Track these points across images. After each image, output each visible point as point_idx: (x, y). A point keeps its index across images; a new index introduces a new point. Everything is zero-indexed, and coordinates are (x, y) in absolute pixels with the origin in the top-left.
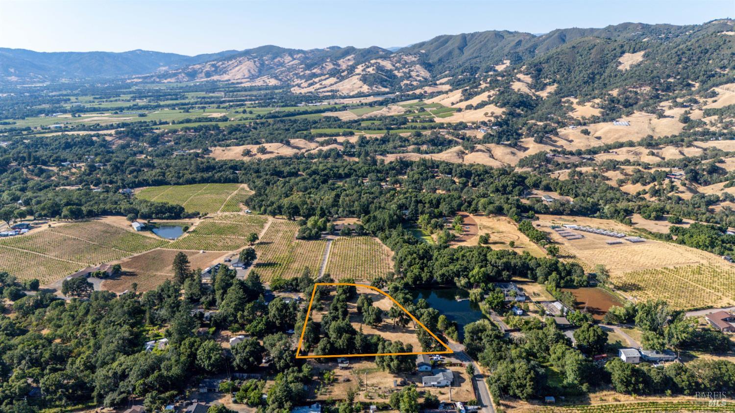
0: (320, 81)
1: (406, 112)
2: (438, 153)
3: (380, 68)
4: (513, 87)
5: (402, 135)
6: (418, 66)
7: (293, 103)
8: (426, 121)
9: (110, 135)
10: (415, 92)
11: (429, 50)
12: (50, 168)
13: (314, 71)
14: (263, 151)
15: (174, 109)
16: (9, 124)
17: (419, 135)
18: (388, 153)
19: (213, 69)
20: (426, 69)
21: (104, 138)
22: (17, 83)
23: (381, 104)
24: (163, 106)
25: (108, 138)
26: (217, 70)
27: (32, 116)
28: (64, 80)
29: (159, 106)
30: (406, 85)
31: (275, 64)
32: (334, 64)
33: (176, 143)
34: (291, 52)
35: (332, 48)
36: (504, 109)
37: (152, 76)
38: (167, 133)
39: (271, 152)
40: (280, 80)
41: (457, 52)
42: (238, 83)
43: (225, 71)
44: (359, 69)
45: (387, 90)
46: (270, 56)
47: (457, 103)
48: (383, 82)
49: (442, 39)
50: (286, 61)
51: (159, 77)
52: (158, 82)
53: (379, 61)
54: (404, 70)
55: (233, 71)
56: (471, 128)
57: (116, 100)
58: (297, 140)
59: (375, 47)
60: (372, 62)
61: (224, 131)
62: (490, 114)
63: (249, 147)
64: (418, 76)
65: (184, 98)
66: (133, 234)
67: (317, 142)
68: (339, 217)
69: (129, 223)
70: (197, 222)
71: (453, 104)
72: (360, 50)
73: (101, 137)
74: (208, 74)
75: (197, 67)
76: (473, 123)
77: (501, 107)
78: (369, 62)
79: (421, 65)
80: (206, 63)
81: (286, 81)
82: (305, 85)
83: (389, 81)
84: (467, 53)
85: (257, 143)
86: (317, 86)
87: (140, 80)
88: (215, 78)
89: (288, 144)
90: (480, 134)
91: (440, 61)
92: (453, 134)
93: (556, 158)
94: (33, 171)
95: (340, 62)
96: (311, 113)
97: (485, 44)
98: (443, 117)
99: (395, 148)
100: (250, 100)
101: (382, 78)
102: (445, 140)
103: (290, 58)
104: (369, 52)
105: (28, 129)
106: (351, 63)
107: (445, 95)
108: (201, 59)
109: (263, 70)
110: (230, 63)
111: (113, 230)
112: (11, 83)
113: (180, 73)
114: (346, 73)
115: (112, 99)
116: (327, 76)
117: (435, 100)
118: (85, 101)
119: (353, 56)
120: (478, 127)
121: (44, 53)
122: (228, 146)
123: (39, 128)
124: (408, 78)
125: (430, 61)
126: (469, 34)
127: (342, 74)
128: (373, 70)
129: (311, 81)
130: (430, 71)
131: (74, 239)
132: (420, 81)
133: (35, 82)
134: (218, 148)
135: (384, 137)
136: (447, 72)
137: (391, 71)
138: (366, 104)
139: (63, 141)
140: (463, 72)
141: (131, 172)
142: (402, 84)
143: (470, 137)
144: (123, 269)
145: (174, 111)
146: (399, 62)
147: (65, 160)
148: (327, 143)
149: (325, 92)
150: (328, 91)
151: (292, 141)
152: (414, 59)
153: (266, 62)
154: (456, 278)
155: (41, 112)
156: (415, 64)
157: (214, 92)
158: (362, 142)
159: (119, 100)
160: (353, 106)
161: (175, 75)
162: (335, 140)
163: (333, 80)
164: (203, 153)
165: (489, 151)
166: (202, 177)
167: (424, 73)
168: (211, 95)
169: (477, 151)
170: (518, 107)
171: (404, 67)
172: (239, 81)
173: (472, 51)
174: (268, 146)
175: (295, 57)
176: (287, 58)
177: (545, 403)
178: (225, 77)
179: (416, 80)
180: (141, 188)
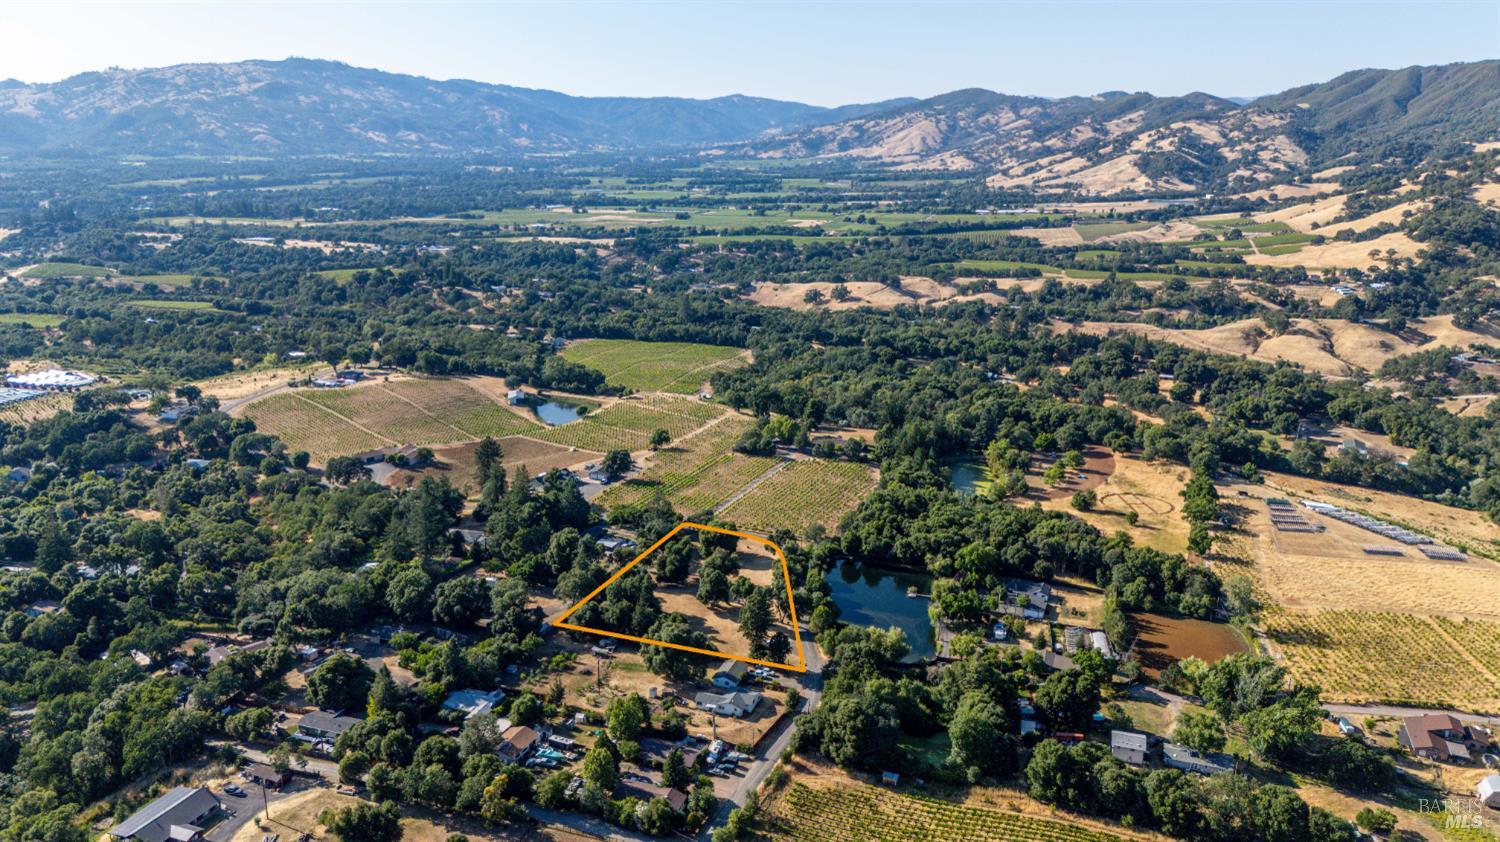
0: (1050, 164)
1: (1197, 238)
2: (1201, 328)
3: (1189, 141)
4: (1477, 196)
5: (1140, 284)
6: (1281, 138)
7: (968, 208)
8: (1225, 260)
9: (606, 247)
10: (1247, 195)
11: (1320, 104)
12: (474, 294)
13: (1048, 143)
14: (842, 296)
15: (745, 208)
16: (474, 217)
17: (1181, 286)
18: (1087, 318)
19: (857, 134)
20: (1299, 144)
21: (594, 253)
22: (526, 149)
23: (1154, 217)
24: (730, 202)
25: (601, 253)
26: (864, 138)
27: (514, 206)
28: (601, 148)
29: (722, 202)
30: (1241, 179)
31: (978, 128)
32: (1095, 130)
33: (707, 271)
34: (1016, 104)
35: (1108, 95)
36: (1424, 246)
37: (743, 146)
38: (698, 251)
39: (858, 300)
40: (975, 160)
41: (1389, 107)
42: (894, 164)
43: (877, 141)
44: (1141, 143)
45: (1191, 188)
46: (970, 110)
47: (1328, 224)
48: (1184, 171)
49: (1358, 80)
50: (1002, 121)
51: (754, 147)
52: (750, 157)
53: (1191, 125)
54: (1246, 146)
55: (892, 139)
56: (1317, 282)
57: (660, 188)
58: (918, 279)
59: (1198, 95)
60: (1174, 126)
61: (800, 253)
62: (1383, 254)
63: (819, 286)
64: (1275, 160)
65: (776, 187)
66: (499, 409)
67: (956, 286)
68: (849, 425)
69: (505, 390)
70: (611, 402)
71: (1315, 226)
72: (1161, 100)
73: (590, 250)
74: (845, 145)
75: (829, 129)
76: (1326, 272)
77: (1421, 239)
78: (1168, 128)
79: (1289, 135)
80: (846, 122)
81: (986, 162)
82: (1019, 170)
83: (1201, 170)
84: (1416, 111)
85: (839, 279)
86: (1043, 174)
87: (722, 152)
88: (855, 152)
89: (896, 285)
90: (1330, 298)
91: (1342, 127)
92: (1261, 292)
93: (1476, 367)
94: (446, 295)
95: (1111, 125)
96: (991, 228)
97: (1467, 92)
98: (1274, 253)
99: (1113, 310)
100: (891, 198)
101: (1186, 162)
102: (1237, 302)
103: (1012, 116)
104: (1180, 106)
105: (496, 227)
106: (1131, 128)
107: (1307, 206)
108: (843, 114)
109: (951, 138)
110: (891, 122)
111: (471, 397)
112: (517, 148)
113: (794, 140)
114: (1109, 149)
115: (657, 184)
116: (1069, 154)
117: (1280, 216)
118: (610, 187)
119: (1142, 112)
120: (1333, 281)
121: (582, 99)
122: (786, 281)
123: (511, 228)
124: (1247, 165)
125: (1317, 129)
126: (1429, 69)
127: (1101, 151)
128: (1171, 143)
129: (1033, 164)
130: (1307, 150)
131: (406, 404)
132: (1276, 172)
133: (554, 149)
134: (769, 283)
135: (1101, 286)
136: (1353, 154)
137: (1216, 146)
138: (1120, 215)
139: (530, 251)
140: (1385, 156)
141: (589, 311)
142: (1231, 176)
143: (1303, 301)
144: (438, 457)
145: (745, 212)
146: (1240, 128)
147: (499, 283)
148: (976, 289)
149: (1051, 187)
150: (1058, 186)
151: (906, 281)
152: (1277, 123)
153: (962, 123)
154: (929, 556)
155: (530, 201)
156: (1276, 134)
157: (835, 180)
158: (1050, 292)
159: (666, 187)
160: (1090, 218)
161: (783, 144)
162: (993, 286)
163: (1078, 162)
164: (738, 291)
165: (1327, 334)
166: (687, 331)
167: (1291, 153)
168: (830, 184)
169: (1295, 333)
170: (1468, 243)
171: (1248, 140)
172: (897, 160)
173: (1427, 106)
174: (854, 287)
175: (1022, 112)
176: (1006, 117)
177: (879, 782)
178: (876, 151)
179: (1267, 170)
180: (585, 341)
